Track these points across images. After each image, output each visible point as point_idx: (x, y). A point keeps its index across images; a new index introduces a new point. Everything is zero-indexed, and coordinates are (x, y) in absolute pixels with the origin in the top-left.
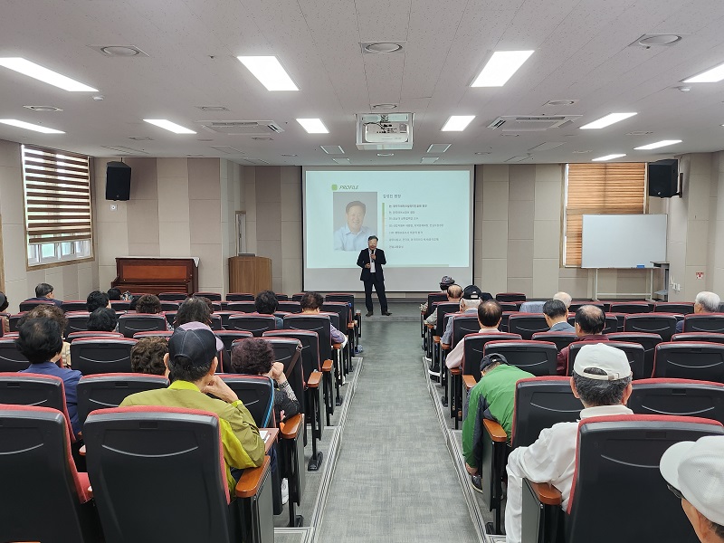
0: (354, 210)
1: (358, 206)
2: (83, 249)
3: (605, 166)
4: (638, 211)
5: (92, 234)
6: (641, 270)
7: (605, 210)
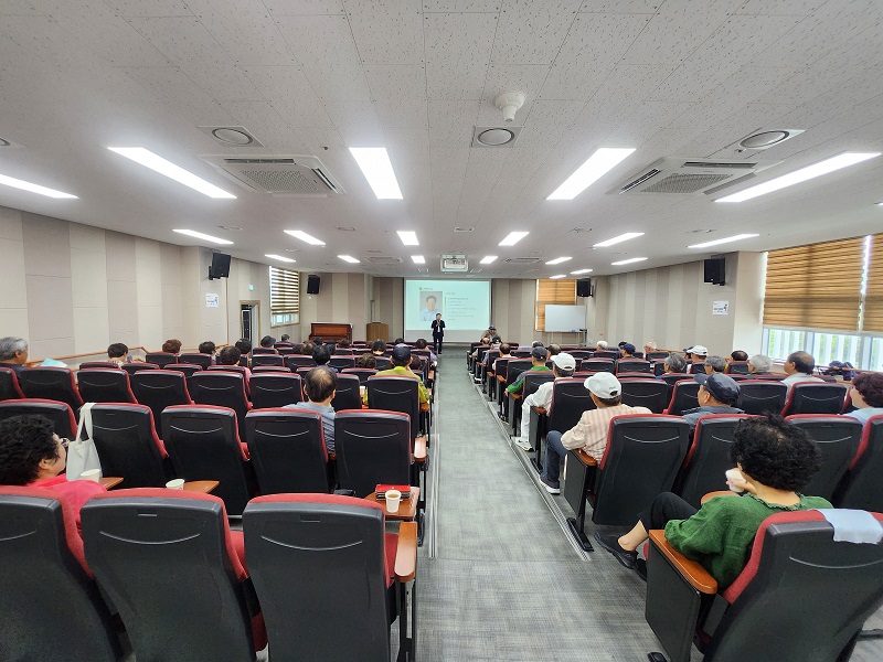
0: (430, 300)
1: (432, 298)
2: (295, 318)
3: (556, 281)
4: (572, 303)
5: (299, 311)
6: (574, 333)
7: (556, 303)
